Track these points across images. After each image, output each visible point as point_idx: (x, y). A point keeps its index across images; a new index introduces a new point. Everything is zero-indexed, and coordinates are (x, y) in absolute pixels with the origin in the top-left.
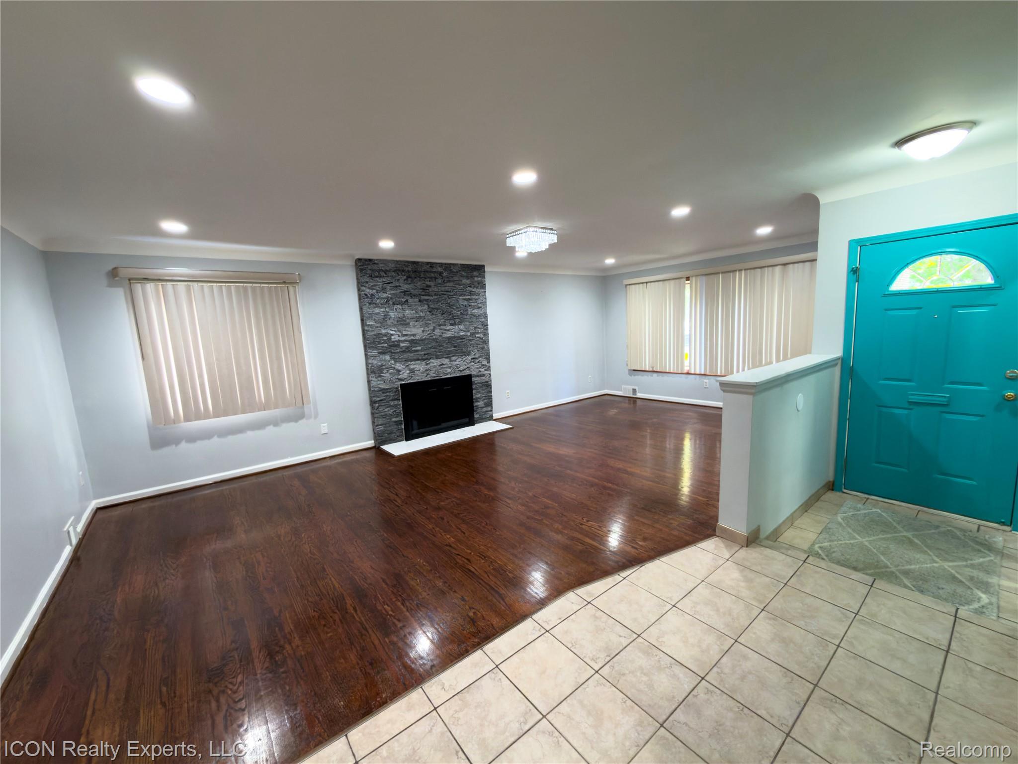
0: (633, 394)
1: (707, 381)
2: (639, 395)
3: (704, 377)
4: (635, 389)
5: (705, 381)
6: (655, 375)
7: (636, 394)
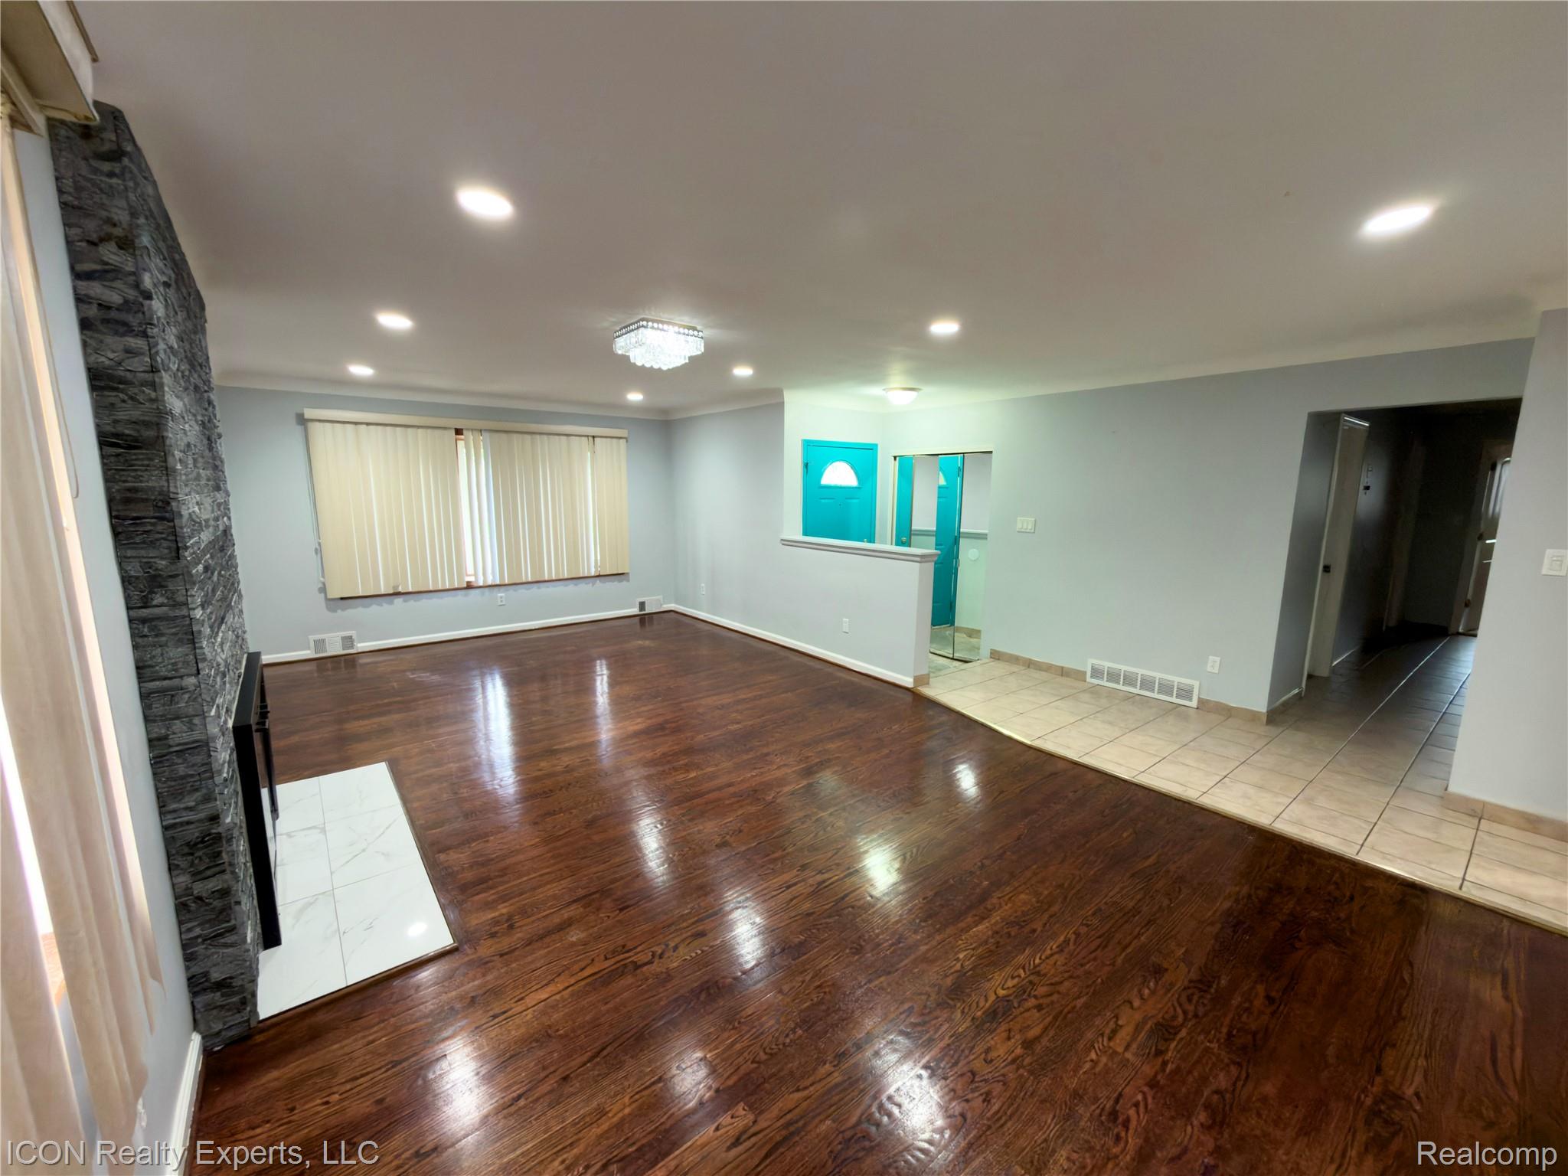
0: (343, 649)
1: (502, 595)
2: (362, 646)
3: (496, 589)
4: (350, 637)
5: (499, 595)
6: (398, 601)
7: (352, 647)
